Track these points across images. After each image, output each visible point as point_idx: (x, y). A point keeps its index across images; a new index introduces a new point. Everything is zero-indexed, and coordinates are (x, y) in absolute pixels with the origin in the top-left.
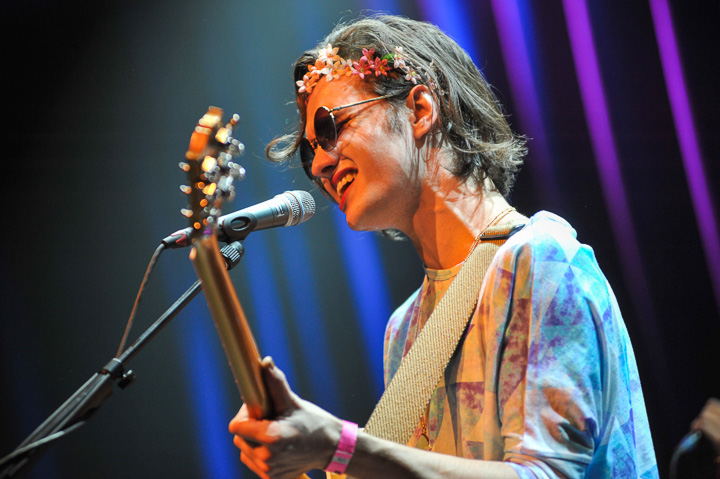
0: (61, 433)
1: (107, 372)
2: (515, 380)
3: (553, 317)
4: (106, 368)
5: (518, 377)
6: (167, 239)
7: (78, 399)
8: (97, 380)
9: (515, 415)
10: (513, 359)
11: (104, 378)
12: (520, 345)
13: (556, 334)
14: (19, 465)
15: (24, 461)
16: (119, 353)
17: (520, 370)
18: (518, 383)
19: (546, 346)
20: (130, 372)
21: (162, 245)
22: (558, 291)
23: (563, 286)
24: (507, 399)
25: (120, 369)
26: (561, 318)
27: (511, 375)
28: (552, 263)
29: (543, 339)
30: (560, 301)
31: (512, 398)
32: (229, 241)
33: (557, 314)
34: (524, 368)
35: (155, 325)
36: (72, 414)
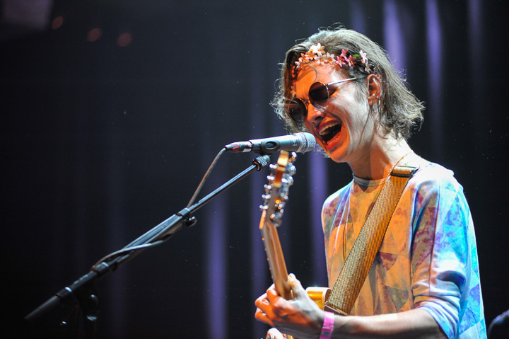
0: (150, 245)
1: (180, 215)
2: (426, 253)
3: (449, 220)
4: (180, 212)
5: (428, 251)
6: (228, 146)
7: (162, 227)
8: (174, 219)
9: (425, 273)
10: (425, 241)
11: (179, 218)
12: (431, 234)
13: (450, 230)
14: (123, 258)
15: (127, 256)
16: (189, 205)
17: (430, 247)
18: (428, 254)
19: (444, 235)
20: (193, 218)
21: (224, 149)
22: (452, 207)
23: (455, 205)
24: (421, 264)
25: (188, 215)
26: (453, 222)
27: (424, 251)
28: (448, 190)
29: (443, 231)
30: (453, 212)
31: (424, 263)
32: (262, 154)
33: (451, 219)
34: (433, 246)
35: (212, 194)
36: (157, 235)
